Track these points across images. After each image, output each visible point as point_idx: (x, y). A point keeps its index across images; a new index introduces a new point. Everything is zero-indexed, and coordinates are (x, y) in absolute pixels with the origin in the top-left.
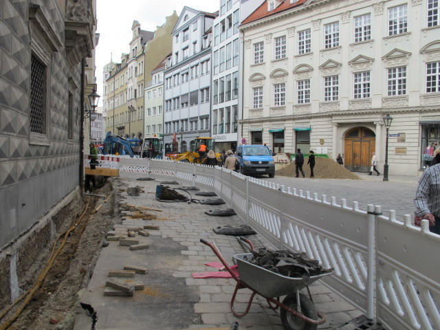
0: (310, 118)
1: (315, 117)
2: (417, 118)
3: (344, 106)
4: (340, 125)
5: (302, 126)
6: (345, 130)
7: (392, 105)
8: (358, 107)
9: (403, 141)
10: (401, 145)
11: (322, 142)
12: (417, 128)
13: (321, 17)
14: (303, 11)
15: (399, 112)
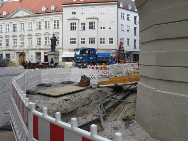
0: (10, 51)
1: (11, 50)
2: (35, 51)
3: (18, 48)
4: (17, 53)
5: (8, 53)
6: (19, 54)
7: (29, 48)
8: (22, 48)
9: (32, 57)
10: (32, 58)
11: (13, 57)
12: (35, 54)
13: (12, 22)
14: (6, 19)
15: (31, 50)
